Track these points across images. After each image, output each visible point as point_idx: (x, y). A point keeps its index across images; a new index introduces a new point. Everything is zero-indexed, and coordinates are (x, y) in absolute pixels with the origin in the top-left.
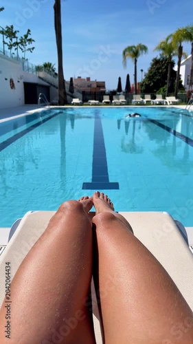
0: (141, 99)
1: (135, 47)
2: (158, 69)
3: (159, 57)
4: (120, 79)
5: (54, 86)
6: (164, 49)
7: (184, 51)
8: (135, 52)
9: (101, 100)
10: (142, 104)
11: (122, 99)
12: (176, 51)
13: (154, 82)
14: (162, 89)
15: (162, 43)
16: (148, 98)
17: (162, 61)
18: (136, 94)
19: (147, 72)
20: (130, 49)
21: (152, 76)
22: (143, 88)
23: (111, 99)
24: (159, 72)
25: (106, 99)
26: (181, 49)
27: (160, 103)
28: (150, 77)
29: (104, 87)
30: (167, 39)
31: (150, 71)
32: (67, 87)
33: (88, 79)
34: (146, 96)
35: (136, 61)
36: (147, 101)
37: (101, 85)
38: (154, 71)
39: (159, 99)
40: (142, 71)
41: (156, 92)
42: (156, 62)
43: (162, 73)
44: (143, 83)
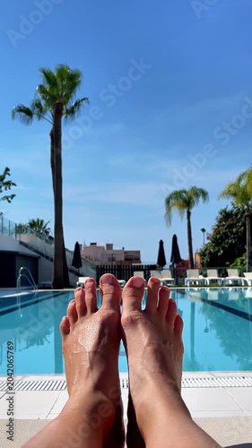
0: (201, 277)
1: (185, 192)
2: (230, 227)
3: (230, 208)
4: (161, 243)
5: (47, 257)
6: (235, 195)
8: (186, 200)
10: (202, 284)
11: (167, 276)
13: (223, 248)
14: (238, 260)
15: (231, 186)
16: (213, 274)
17: (236, 215)
18: (192, 268)
19: (212, 232)
20: (177, 195)
21: (221, 238)
22: (207, 259)
23: (147, 276)
24: (232, 233)
27: (236, 283)
28: (218, 240)
29: (138, 260)
30: (240, 180)
31: (217, 231)
32: (70, 258)
33: (109, 246)
34: (209, 271)
35: (189, 214)
36: (212, 281)
37: (133, 257)
38: (223, 230)
39: (233, 274)
40: (203, 230)
41: (228, 266)
42: (226, 216)
43: (237, 232)
44: (206, 250)
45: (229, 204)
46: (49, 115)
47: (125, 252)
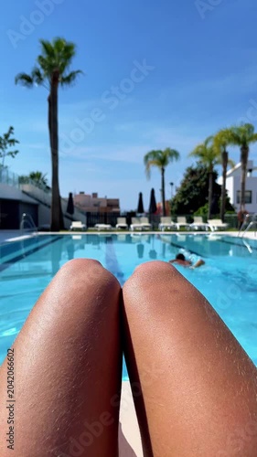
0: (172, 223)
1: (161, 152)
2: (195, 182)
3: (195, 167)
4: (141, 195)
5: (46, 205)
6: (202, 155)
7: (230, 158)
8: (161, 159)
9: (114, 224)
10: (174, 229)
11: (145, 222)
12: (219, 158)
13: (189, 199)
14: (201, 209)
15: (199, 147)
16: (182, 221)
17: (200, 171)
18: (165, 215)
19: (179, 186)
20: (154, 153)
21: (187, 191)
22: (175, 208)
23: (129, 222)
24: (196, 186)
25: (122, 222)
26: (225, 155)
27: (200, 229)
28: (184, 193)
29: (117, 206)
30: (206, 142)
31: (184, 185)
32: (64, 205)
33: (95, 195)
34: (179, 218)
35: (163, 170)
36: (181, 227)
37: (114, 204)
38: (189, 184)
39: (198, 222)
40: (172, 184)
41: (192, 214)
42: (192, 172)
43: (200, 187)
44: (175, 200)
45: (194, 162)
46: (47, 82)
47: (108, 200)
